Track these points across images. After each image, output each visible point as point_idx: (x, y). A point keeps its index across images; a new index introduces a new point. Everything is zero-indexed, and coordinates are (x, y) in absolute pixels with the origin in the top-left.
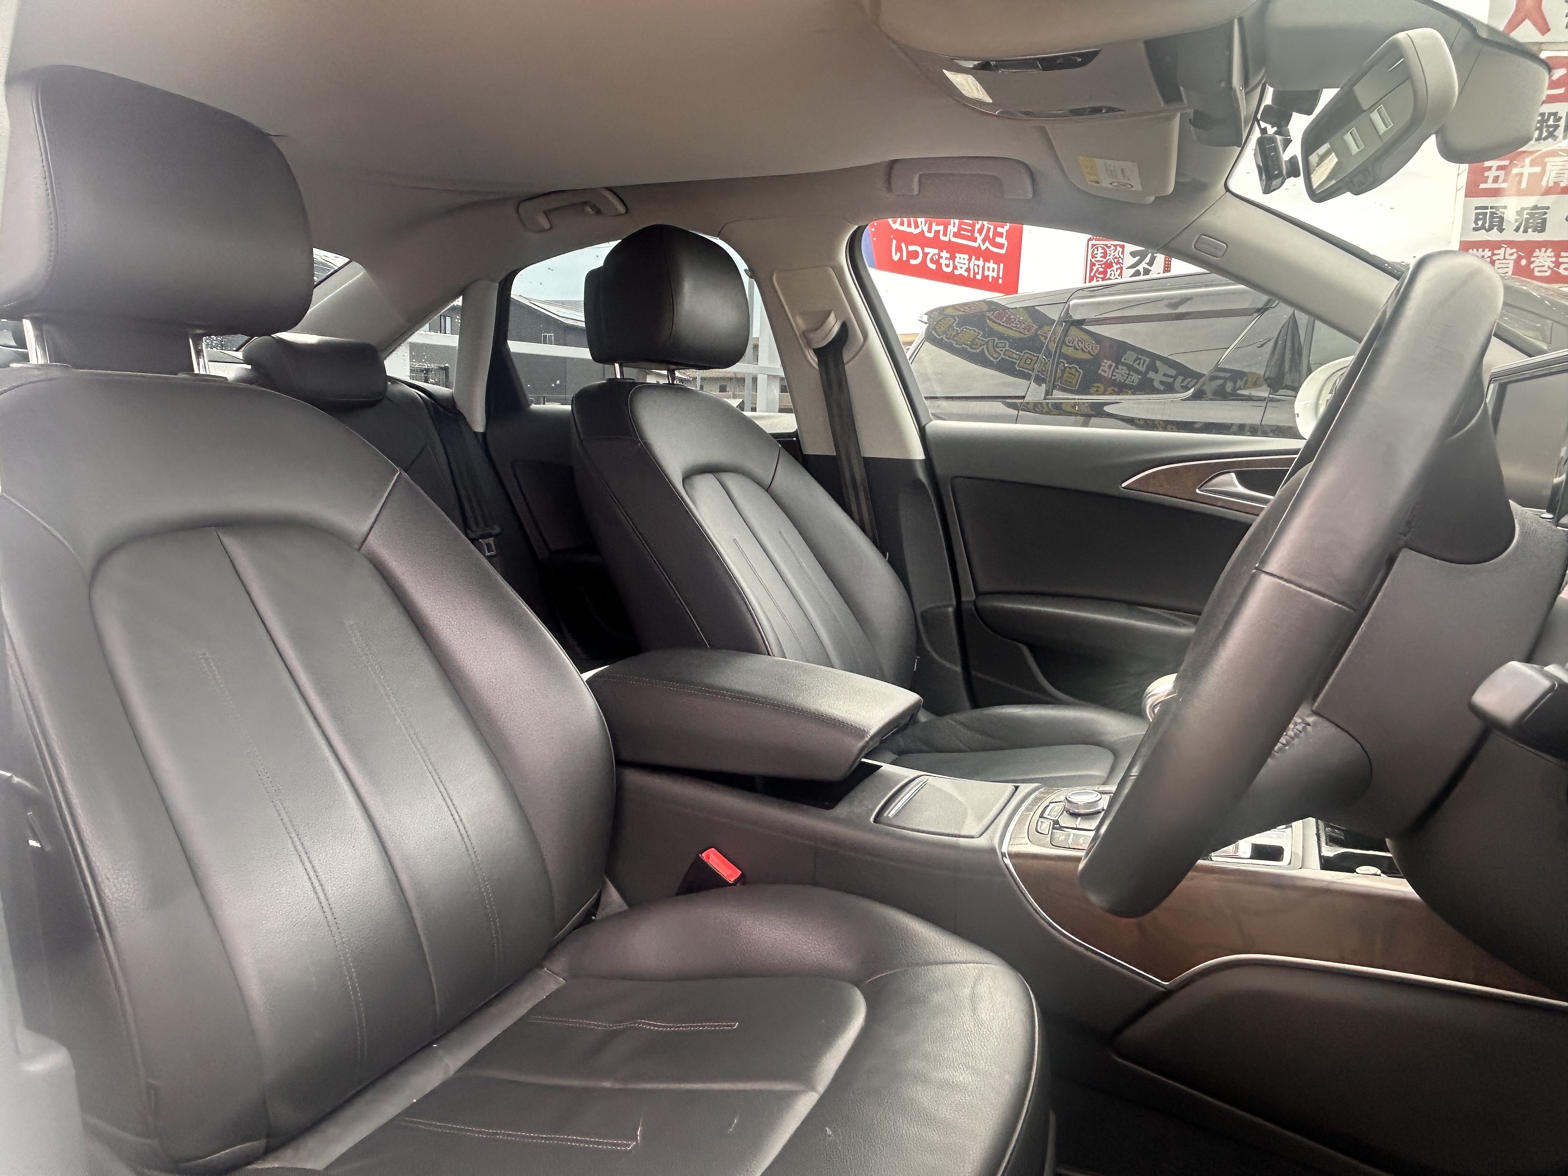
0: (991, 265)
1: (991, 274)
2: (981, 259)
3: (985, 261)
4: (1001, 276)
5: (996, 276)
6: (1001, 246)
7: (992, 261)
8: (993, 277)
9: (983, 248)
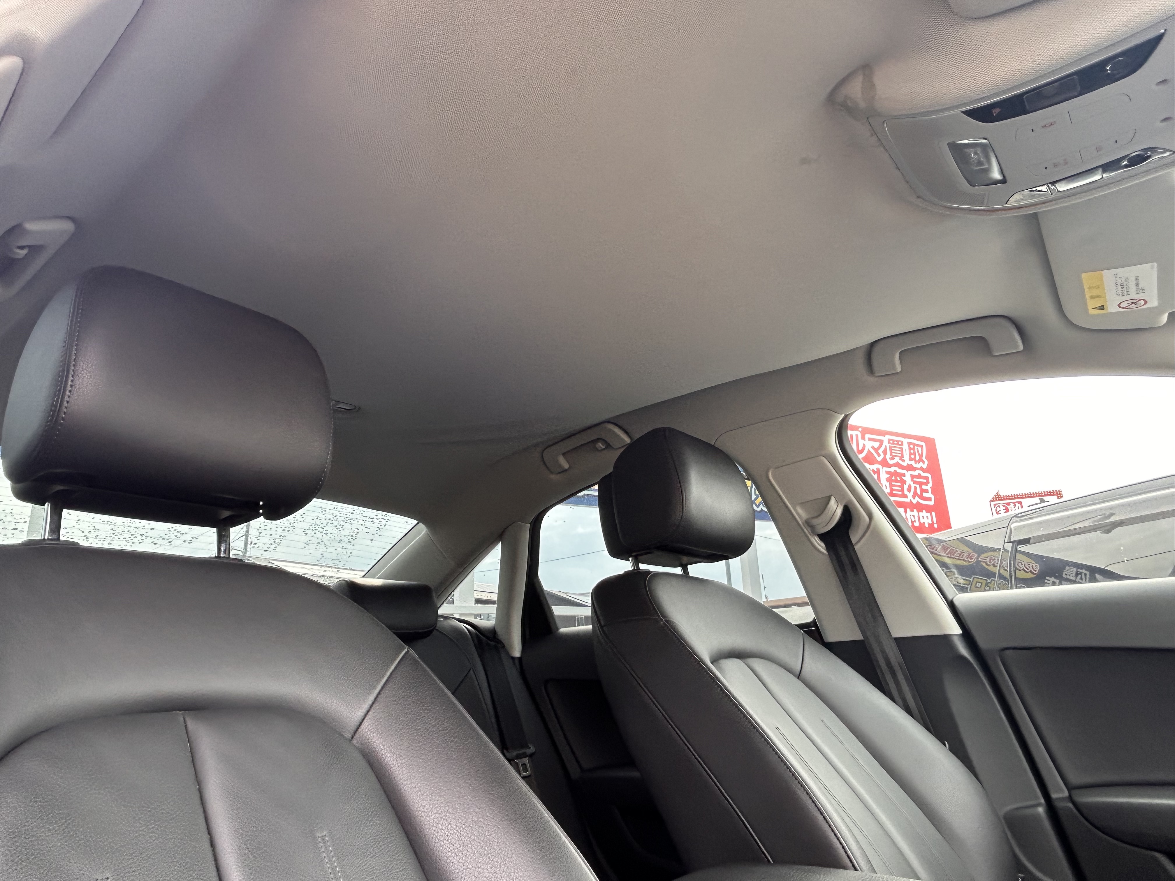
0: (924, 514)
1: (927, 522)
2: (915, 510)
3: (918, 511)
4: (935, 521)
5: (931, 522)
6: (929, 499)
7: (924, 511)
8: (929, 524)
9: (915, 502)
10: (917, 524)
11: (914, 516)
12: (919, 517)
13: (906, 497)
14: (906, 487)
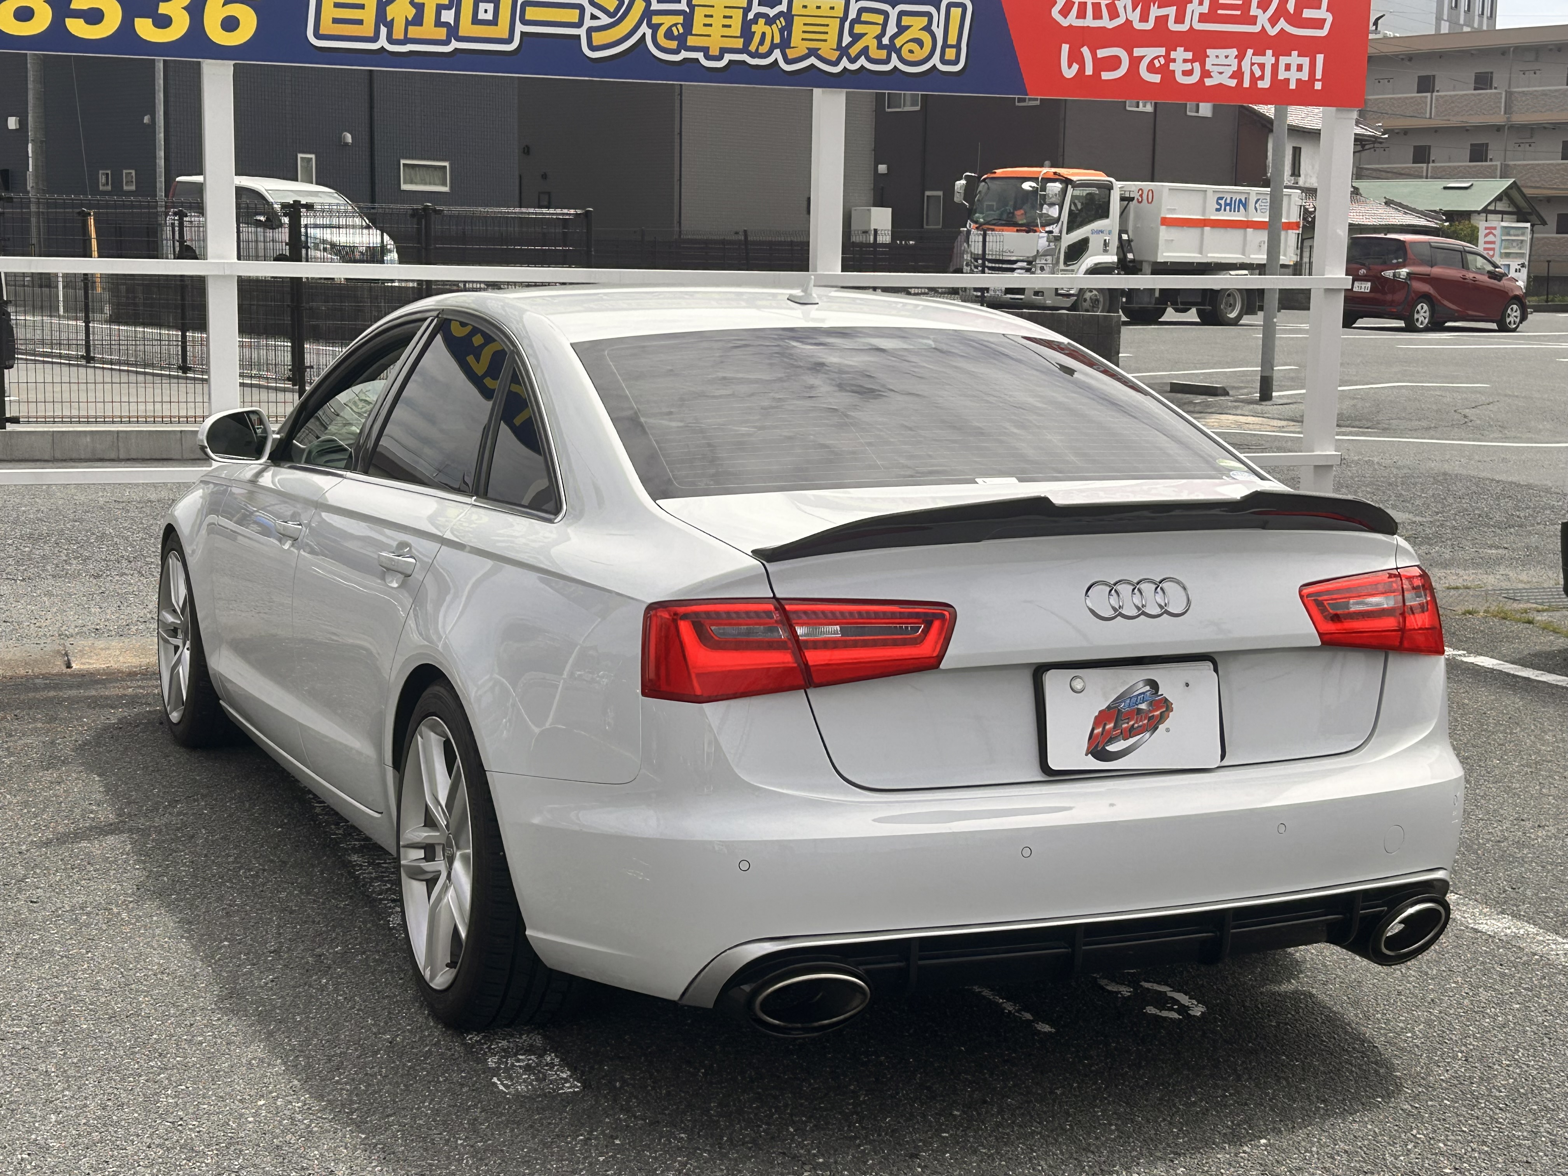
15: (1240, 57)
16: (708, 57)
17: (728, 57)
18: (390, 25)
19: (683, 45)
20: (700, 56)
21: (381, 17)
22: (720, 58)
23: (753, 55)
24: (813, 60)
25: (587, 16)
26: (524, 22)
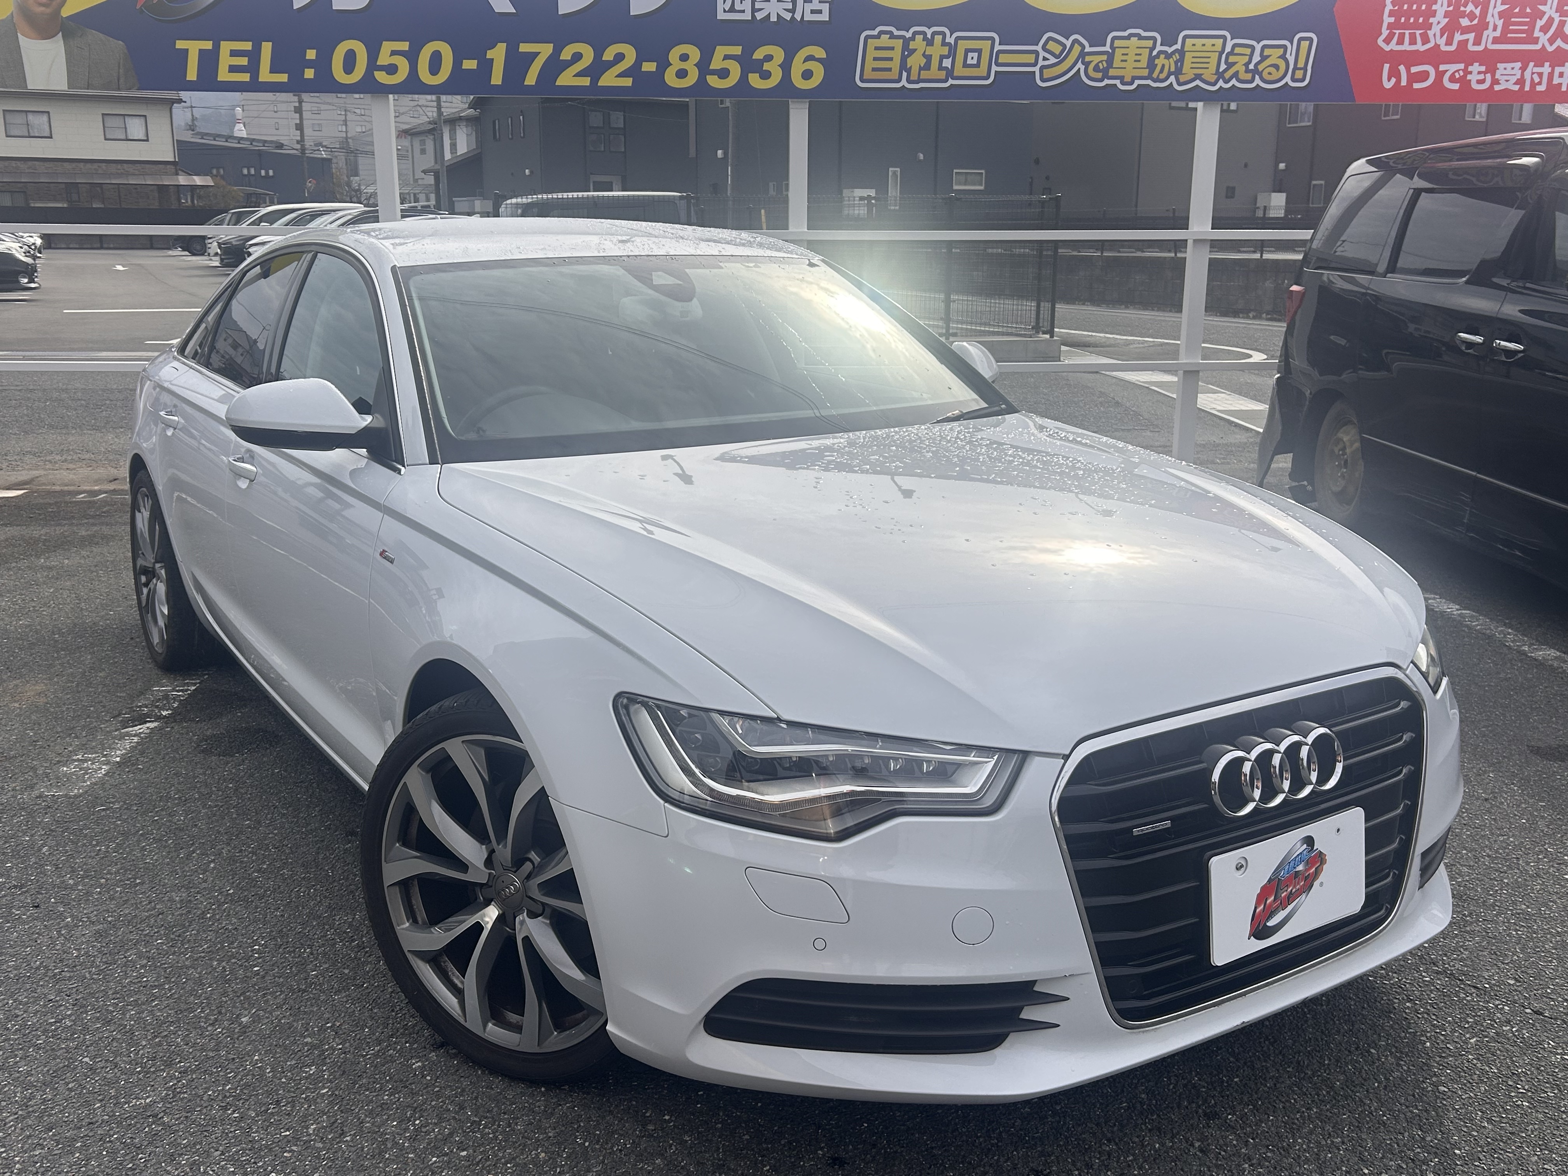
2: (1547, 64)
3: (1553, 67)
9: (1550, 49)
10: (1541, 88)
11: (1540, 75)
12: (1551, 76)
13: (1536, 41)
14: (1540, 23)
15: (1523, 69)
16: (1123, 83)
17: (1137, 82)
18: (909, 71)
19: (1106, 76)
20: (1117, 82)
21: (903, 66)
22: (1131, 83)
23: (1155, 81)
24: (1198, 82)
25: (1041, 58)
26: (997, 64)
